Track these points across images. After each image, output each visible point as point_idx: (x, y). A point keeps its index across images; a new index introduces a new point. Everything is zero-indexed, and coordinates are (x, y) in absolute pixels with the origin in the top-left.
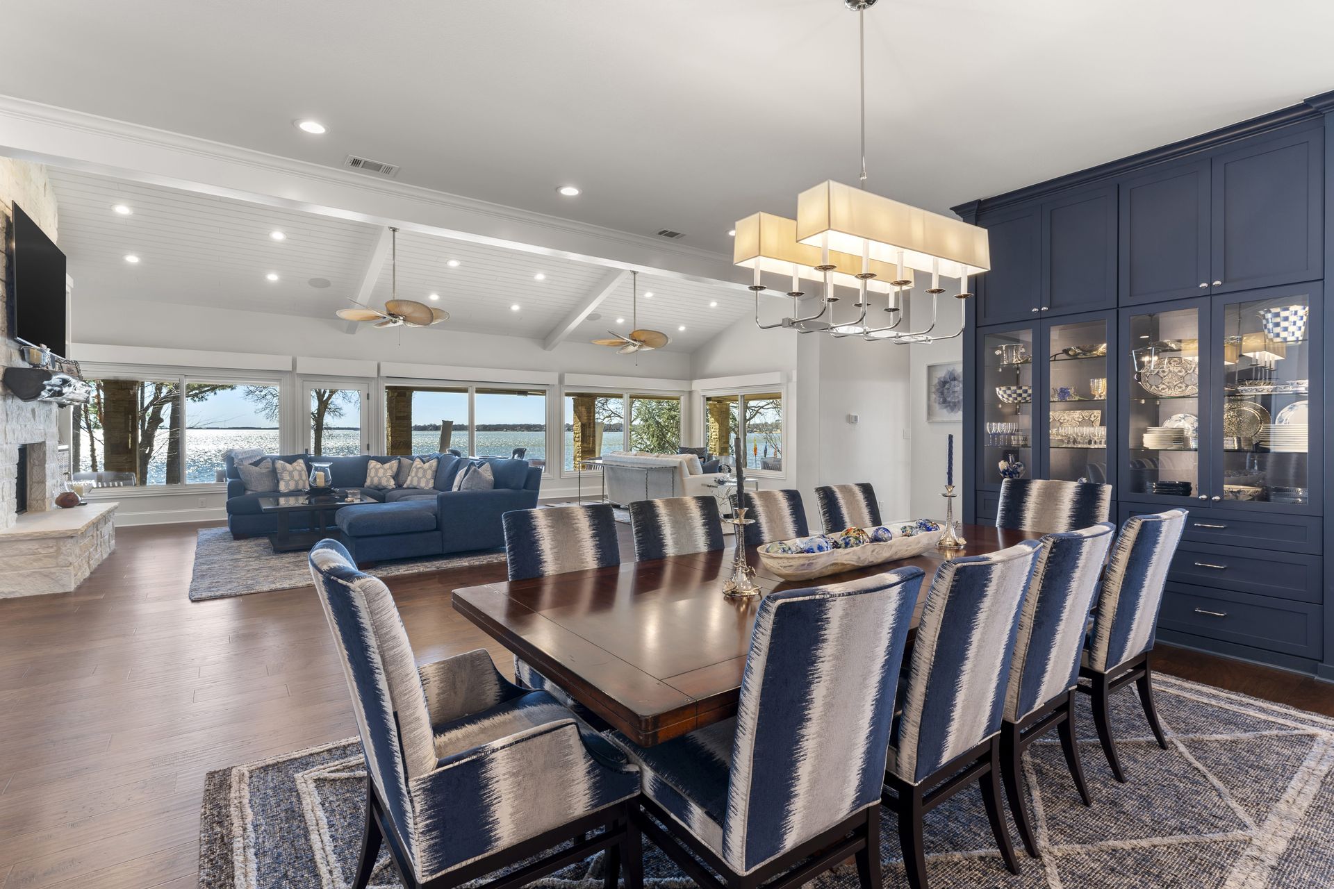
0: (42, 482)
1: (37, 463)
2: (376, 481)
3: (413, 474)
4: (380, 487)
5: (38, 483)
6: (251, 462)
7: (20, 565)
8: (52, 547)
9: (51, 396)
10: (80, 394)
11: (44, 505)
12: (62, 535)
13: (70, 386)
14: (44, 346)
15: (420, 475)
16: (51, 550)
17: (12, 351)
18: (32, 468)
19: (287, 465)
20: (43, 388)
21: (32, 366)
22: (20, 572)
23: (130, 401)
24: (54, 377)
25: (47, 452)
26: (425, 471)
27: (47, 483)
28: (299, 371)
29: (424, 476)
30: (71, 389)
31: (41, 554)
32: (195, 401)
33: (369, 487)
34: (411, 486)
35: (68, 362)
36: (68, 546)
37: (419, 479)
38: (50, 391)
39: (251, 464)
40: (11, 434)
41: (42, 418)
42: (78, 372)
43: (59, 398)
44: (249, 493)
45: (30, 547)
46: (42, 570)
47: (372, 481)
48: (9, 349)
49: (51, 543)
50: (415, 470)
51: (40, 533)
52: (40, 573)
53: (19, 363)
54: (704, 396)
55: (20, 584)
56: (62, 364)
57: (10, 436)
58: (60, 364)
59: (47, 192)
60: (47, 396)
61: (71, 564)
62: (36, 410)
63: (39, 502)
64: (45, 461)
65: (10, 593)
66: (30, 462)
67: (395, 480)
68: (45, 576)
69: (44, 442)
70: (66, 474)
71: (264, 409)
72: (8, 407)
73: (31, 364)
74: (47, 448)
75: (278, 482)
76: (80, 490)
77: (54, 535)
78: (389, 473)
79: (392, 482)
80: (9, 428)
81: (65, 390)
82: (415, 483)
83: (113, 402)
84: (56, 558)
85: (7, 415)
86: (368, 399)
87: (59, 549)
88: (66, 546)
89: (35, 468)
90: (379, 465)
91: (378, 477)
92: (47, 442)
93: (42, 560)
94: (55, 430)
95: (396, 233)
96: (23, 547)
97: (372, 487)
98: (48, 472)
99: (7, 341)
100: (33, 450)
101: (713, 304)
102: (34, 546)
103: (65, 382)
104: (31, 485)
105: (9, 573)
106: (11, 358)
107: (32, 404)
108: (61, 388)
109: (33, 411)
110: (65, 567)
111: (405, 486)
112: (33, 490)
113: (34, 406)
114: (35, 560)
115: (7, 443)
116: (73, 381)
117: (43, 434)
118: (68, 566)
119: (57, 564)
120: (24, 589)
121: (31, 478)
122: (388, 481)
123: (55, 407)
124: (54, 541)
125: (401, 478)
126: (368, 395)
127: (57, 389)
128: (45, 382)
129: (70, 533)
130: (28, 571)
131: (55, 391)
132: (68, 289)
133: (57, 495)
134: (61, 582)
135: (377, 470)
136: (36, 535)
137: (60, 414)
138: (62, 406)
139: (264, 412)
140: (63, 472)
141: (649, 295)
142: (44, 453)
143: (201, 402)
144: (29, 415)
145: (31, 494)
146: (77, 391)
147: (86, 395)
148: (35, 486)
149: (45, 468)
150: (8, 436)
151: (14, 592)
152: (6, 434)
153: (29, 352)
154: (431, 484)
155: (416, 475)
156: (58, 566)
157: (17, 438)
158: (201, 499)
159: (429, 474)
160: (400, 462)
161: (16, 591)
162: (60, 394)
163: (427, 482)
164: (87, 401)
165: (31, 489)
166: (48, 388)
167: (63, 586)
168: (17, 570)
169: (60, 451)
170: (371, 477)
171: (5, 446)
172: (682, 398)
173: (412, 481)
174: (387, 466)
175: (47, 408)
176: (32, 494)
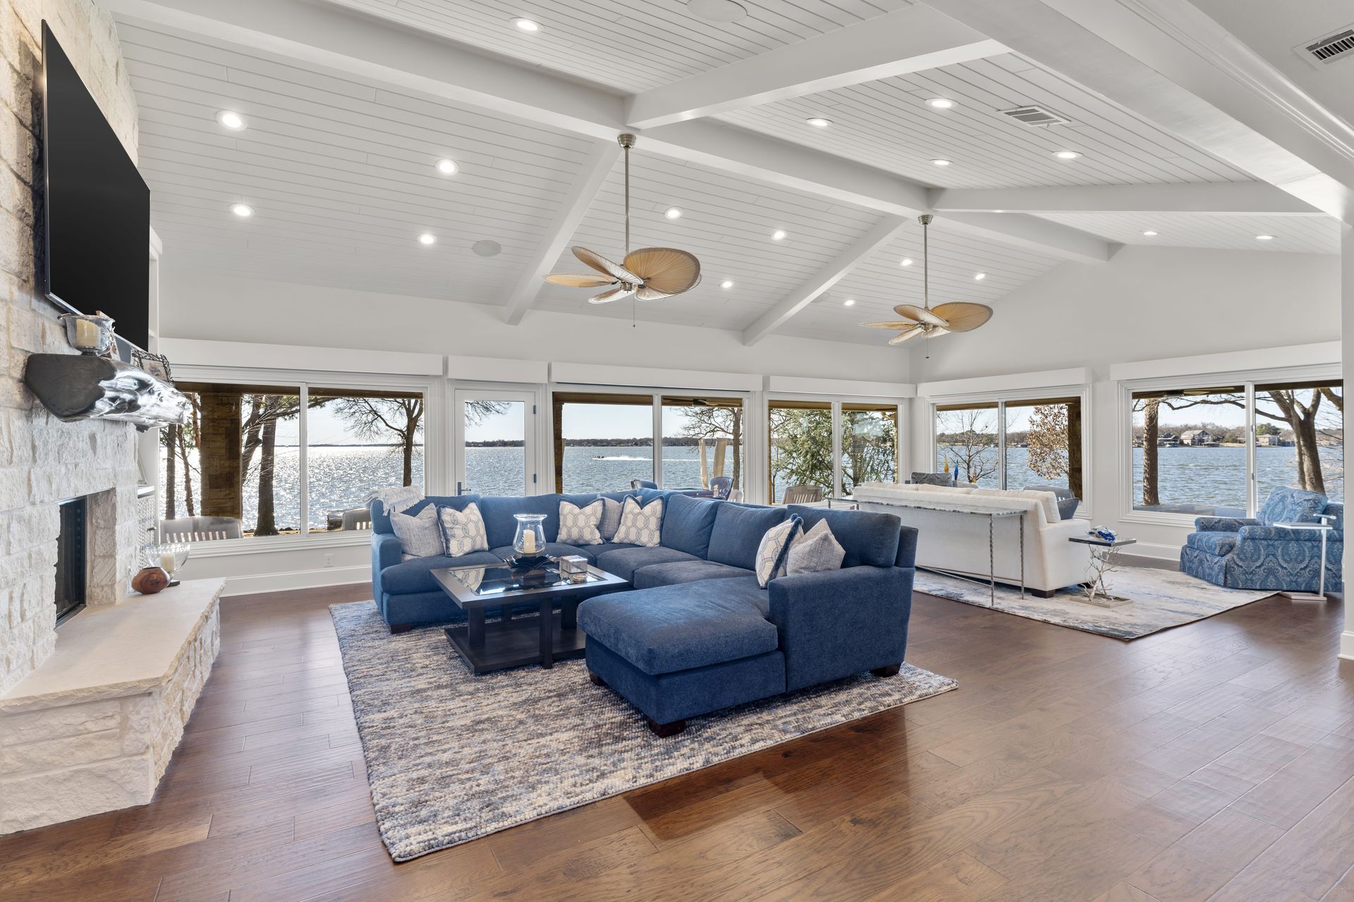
0: (111, 555)
1: (102, 523)
2: (575, 534)
3: (629, 523)
4: (581, 542)
5: (104, 557)
6: (405, 508)
7: (49, 759)
8: (112, 717)
9: (117, 410)
10: (168, 409)
11: (113, 593)
12: (131, 693)
13: (151, 393)
14: (102, 315)
15: (640, 524)
16: (112, 723)
17: (47, 324)
18: (95, 533)
19: (458, 513)
20: (100, 394)
21: (78, 353)
22: (50, 774)
23: (231, 420)
24: (119, 374)
25: (118, 506)
26: (647, 519)
27: (118, 557)
28: (451, 375)
29: (646, 526)
30: (154, 398)
31: (89, 732)
32: (286, 419)
33: (564, 543)
34: (626, 541)
35: (153, 357)
36: (142, 712)
37: (639, 531)
38: (113, 399)
39: (404, 512)
40: (44, 485)
41: (109, 451)
42: (167, 374)
43: (134, 413)
44: (408, 557)
45: (69, 720)
46: (94, 765)
47: (569, 533)
48: (40, 321)
49: (110, 708)
50: (631, 516)
51: (89, 690)
52: (89, 772)
53: (58, 345)
54: (933, 404)
55: (49, 798)
56: (143, 361)
57: (40, 490)
58: (140, 359)
59: (119, 78)
60: (107, 409)
61: (148, 747)
62: (98, 437)
63: (106, 589)
64: (115, 519)
65: (29, 820)
66: (92, 522)
67: (600, 532)
68: (99, 777)
69: (113, 489)
70: (150, 529)
71: (353, 427)
72: (36, 432)
73: (78, 348)
74: (118, 498)
75: (447, 541)
76: (168, 562)
77: (116, 692)
78: (594, 521)
79: (598, 535)
80: (37, 472)
81: (143, 399)
82: (632, 537)
83: (213, 420)
84: (120, 738)
85: (34, 447)
86: (535, 413)
87: (126, 719)
88: (138, 713)
89: (99, 532)
90: (576, 510)
91: (578, 527)
92: (118, 489)
93: (93, 745)
94: (133, 466)
95: (630, 150)
96: (56, 721)
97: (569, 541)
98: (119, 538)
99: (35, 303)
100: (96, 501)
101: (980, 277)
102: (77, 717)
103: (143, 385)
104: (93, 562)
105: (29, 777)
106: (43, 336)
107: (85, 426)
108: (135, 395)
109: (93, 438)
110: (136, 755)
111: (616, 540)
112: (95, 570)
113: (94, 429)
114: (79, 747)
115: (33, 504)
116: (157, 385)
117: (112, 476)
118: (142, 754)
119: (122, 749)
120: (56, 808)
121: (93, 550)
122: (592, 533)
123: (132, 429)
124: (117, 703)
125: (609, 528)
126: (535, 407)
127: (128, 397)
128: (103, 384)
129: (145, 687)
130: (65, 770)
131: (124, 401)
132: (153, 252)
133: (135, 572)
134: (129, 787)
135: (575, 517)
136: (80, 695)
137: (140, 440)
138: (141, 428)
139: (353, 431)
140: (148, 527)
141: (907, 262)
142: (114, 507)
143: (291, 421)
144: (84, 445)
145: (92, 576)
146: (164, 404)
147: (179, 410)
148: (99, 563)
149: (114, 532)
150: (35, 489)
151: (37, 817)
152: (30, 486)
153: (75, 326)
154: (656, 539)
155: (634, 525)
156: (123, 754)
157: (58, 490)
158: (328, 554)
159: (654, 523)
160: (604, 505)
161: (42, 815)
162: (132, 406)
163: (651, 535)
164: (180, 420)
165: (93, 568)
166: (109, 394)
167: (133, 794)
168: (44, 771)
169: (140, 497)
170: (567, 527)
171: (29, 509)
172: (900, 409)
173: (627, 533)
174: (588, 509)
175: (118, 431)
176: (94, 577)
